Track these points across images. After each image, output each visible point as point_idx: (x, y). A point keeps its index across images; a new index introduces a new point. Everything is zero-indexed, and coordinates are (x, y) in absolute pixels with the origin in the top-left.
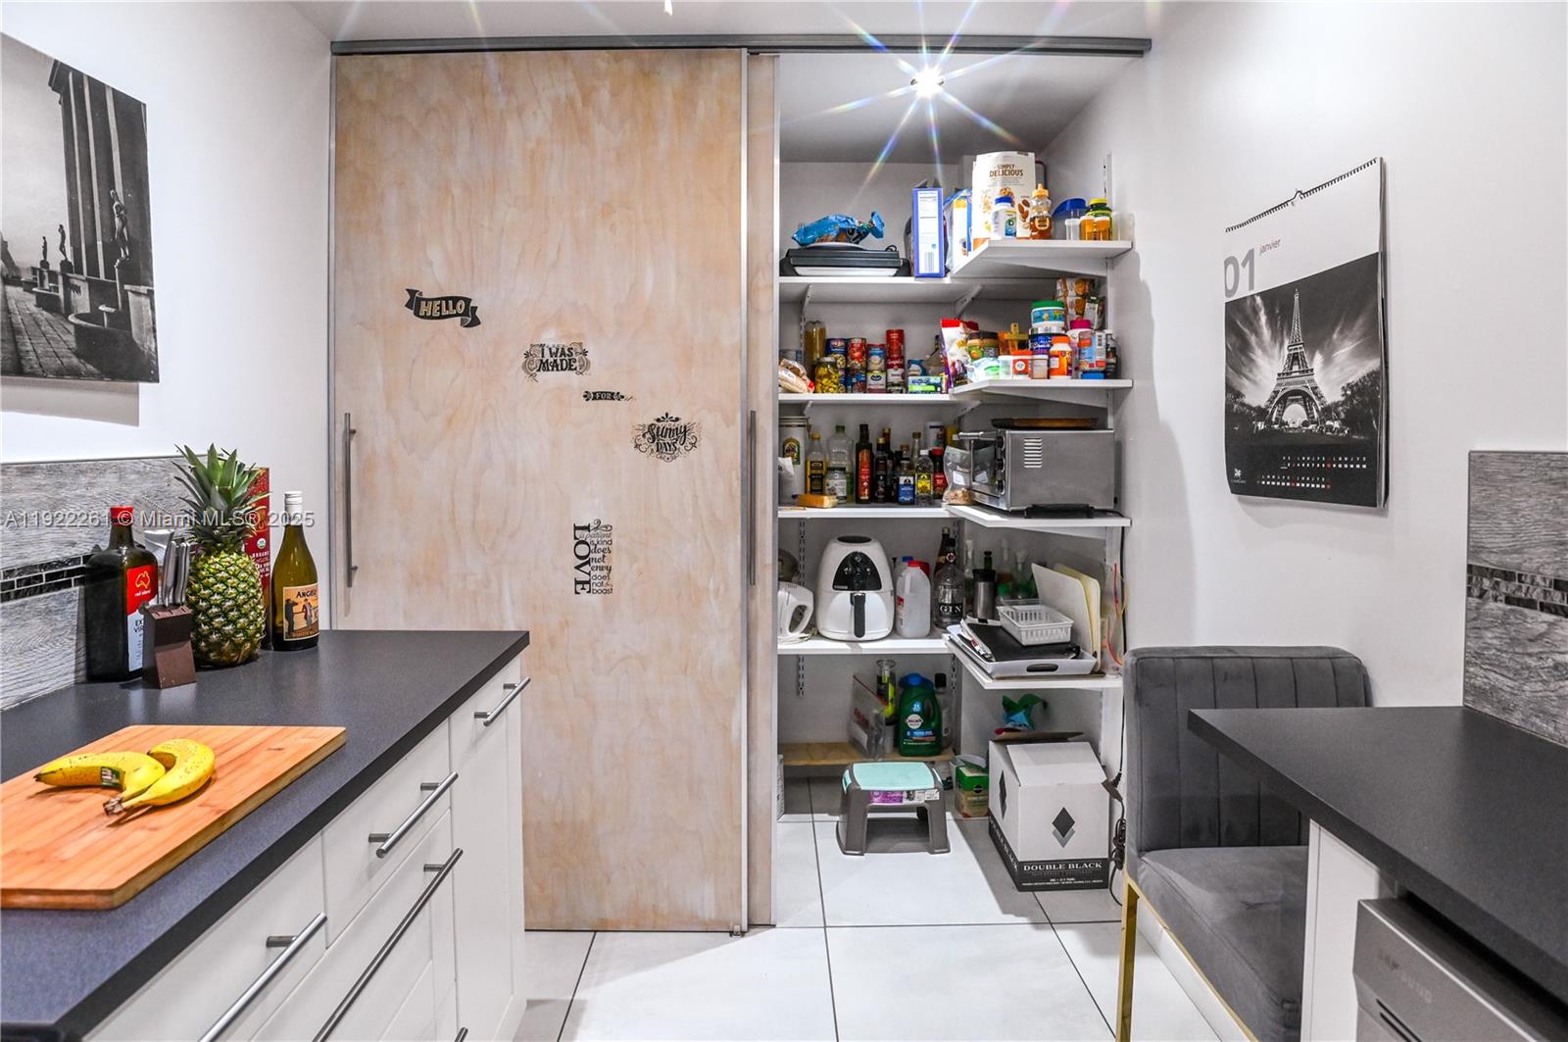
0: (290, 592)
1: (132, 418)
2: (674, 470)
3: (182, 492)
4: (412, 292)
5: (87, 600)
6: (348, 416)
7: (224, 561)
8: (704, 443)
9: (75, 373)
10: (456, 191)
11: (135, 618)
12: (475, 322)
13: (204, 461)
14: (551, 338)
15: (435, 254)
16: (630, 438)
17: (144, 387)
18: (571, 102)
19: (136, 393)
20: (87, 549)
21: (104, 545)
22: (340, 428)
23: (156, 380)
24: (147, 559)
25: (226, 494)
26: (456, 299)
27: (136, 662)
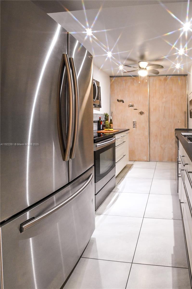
0: (111, 124)
1: (99, 110)
2: (142, 116)
3: (104, 116)
4: (118, 100)
5: (98, 124)
6: (112, 111)
7: (107, 121)
8: (145, 114)
9: (98, 107)
10: (122, 90)
11: (101, 125)
12: (124, 102)
13: (106, 114)
14: (131, 104)
15: (120, 96)
16: (138, 113)
17: (100, 108)
18: (132, 82)
19: (100, 109)
20: (98, 120)
21: (99, 120)
22: (111, 112)
23: (101, 107)
24: (101, 121)
25: (107, 116)
26: (122, 100)
27: (101, 129)
